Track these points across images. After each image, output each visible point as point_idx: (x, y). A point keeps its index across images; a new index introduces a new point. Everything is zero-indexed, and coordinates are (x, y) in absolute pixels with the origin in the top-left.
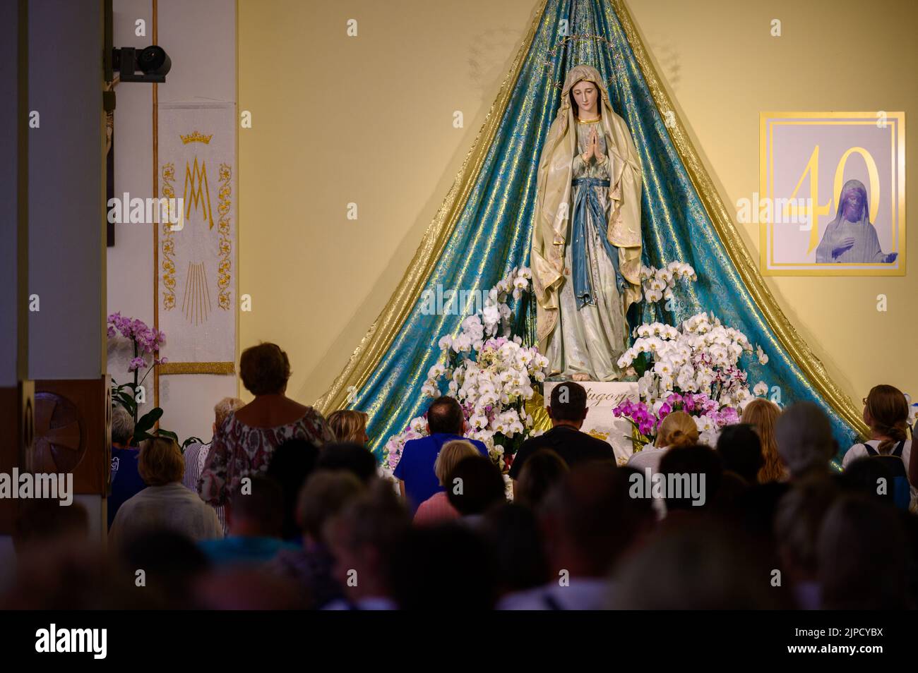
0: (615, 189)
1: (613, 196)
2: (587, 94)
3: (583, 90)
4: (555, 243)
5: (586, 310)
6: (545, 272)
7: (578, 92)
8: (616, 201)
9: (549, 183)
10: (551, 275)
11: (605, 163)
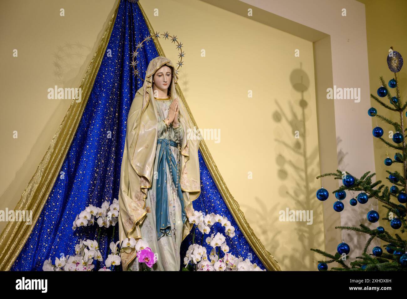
0: (185, 148)
1: (184, 153)
2: (167, 76)
3: (165, 74)
4: (142, 187)
5: (164, 240)
6: (134, 210)
7: (160, 74)
8: (185, 156)
9: (139, 141)
10: (139, 212)
11: (180, 128)
